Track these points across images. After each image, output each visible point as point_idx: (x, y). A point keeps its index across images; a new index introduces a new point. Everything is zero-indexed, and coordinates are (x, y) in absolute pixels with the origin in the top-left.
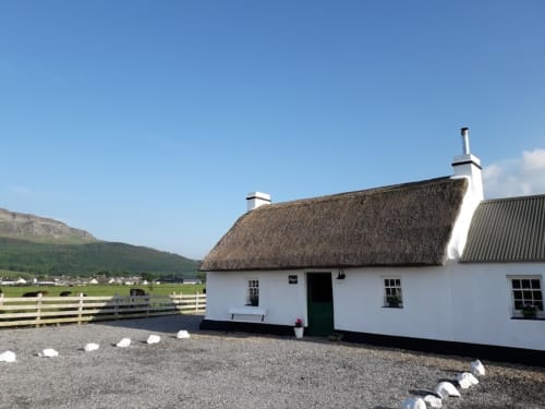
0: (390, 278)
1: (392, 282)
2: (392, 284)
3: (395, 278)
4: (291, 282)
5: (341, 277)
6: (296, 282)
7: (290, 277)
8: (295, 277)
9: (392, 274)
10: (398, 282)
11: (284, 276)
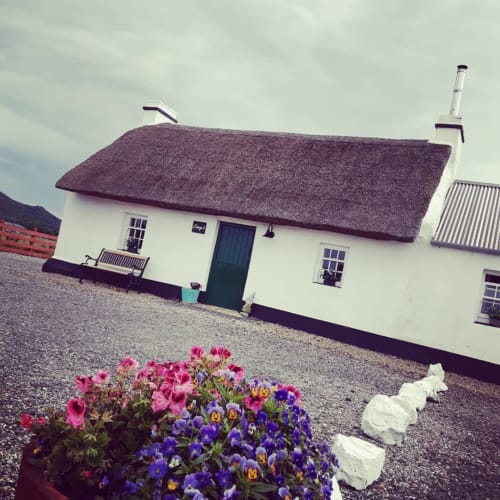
0: (332, 248)
1: (335, 252)
2: (334, 256)
3: (339, 249)
4: (194, 230)
5: (270, 235)
6: (203, 232)
7: (195, 223)
8: (203, 225)
9: (336, 242)
10: (342, 255)
11: (187, 221)
